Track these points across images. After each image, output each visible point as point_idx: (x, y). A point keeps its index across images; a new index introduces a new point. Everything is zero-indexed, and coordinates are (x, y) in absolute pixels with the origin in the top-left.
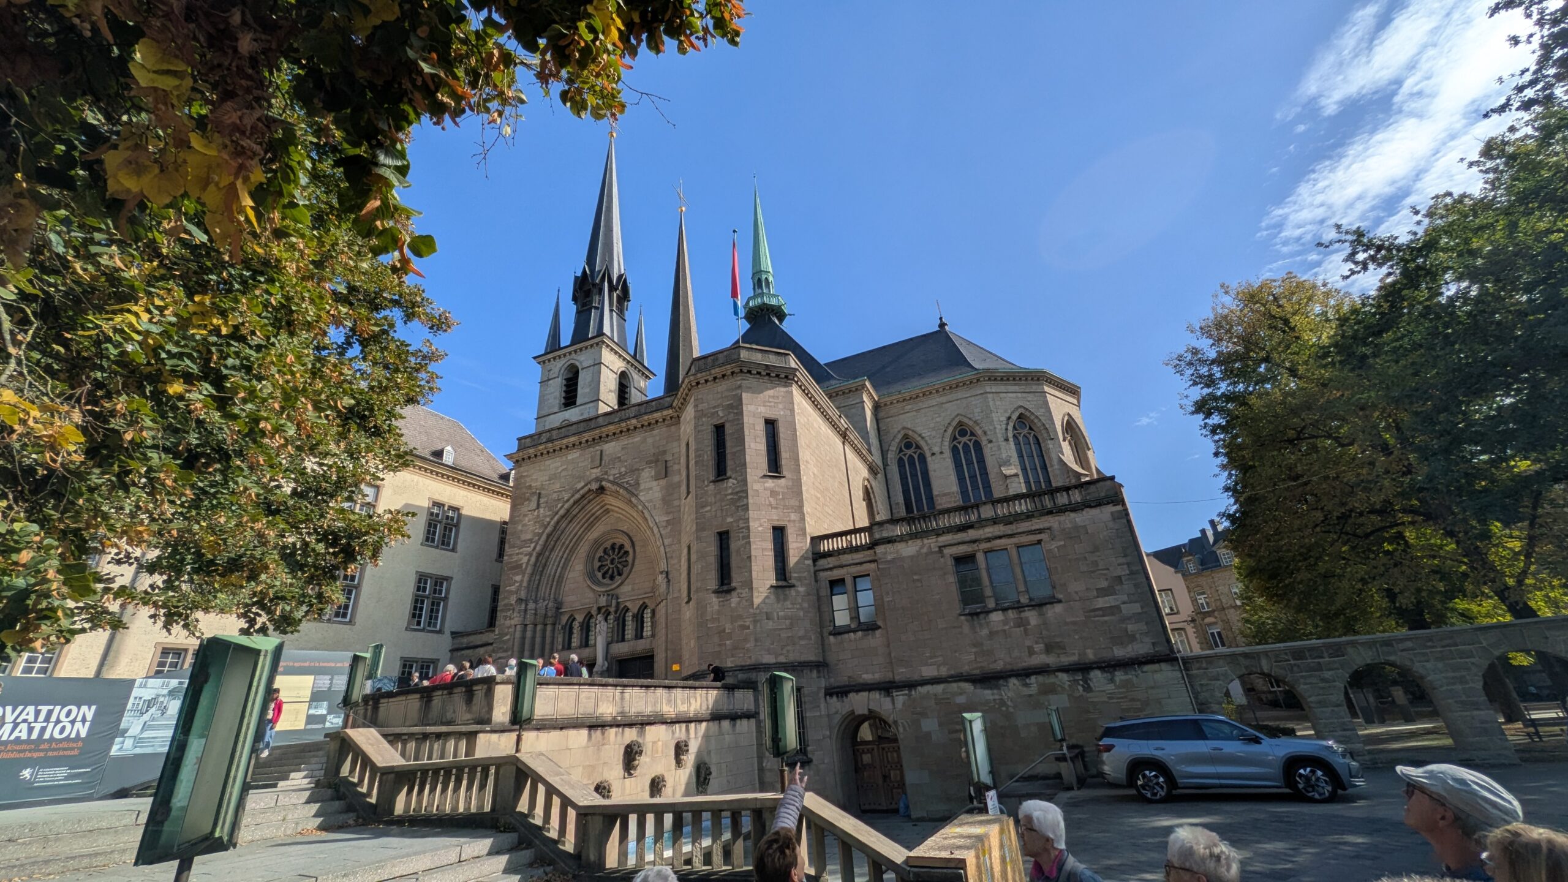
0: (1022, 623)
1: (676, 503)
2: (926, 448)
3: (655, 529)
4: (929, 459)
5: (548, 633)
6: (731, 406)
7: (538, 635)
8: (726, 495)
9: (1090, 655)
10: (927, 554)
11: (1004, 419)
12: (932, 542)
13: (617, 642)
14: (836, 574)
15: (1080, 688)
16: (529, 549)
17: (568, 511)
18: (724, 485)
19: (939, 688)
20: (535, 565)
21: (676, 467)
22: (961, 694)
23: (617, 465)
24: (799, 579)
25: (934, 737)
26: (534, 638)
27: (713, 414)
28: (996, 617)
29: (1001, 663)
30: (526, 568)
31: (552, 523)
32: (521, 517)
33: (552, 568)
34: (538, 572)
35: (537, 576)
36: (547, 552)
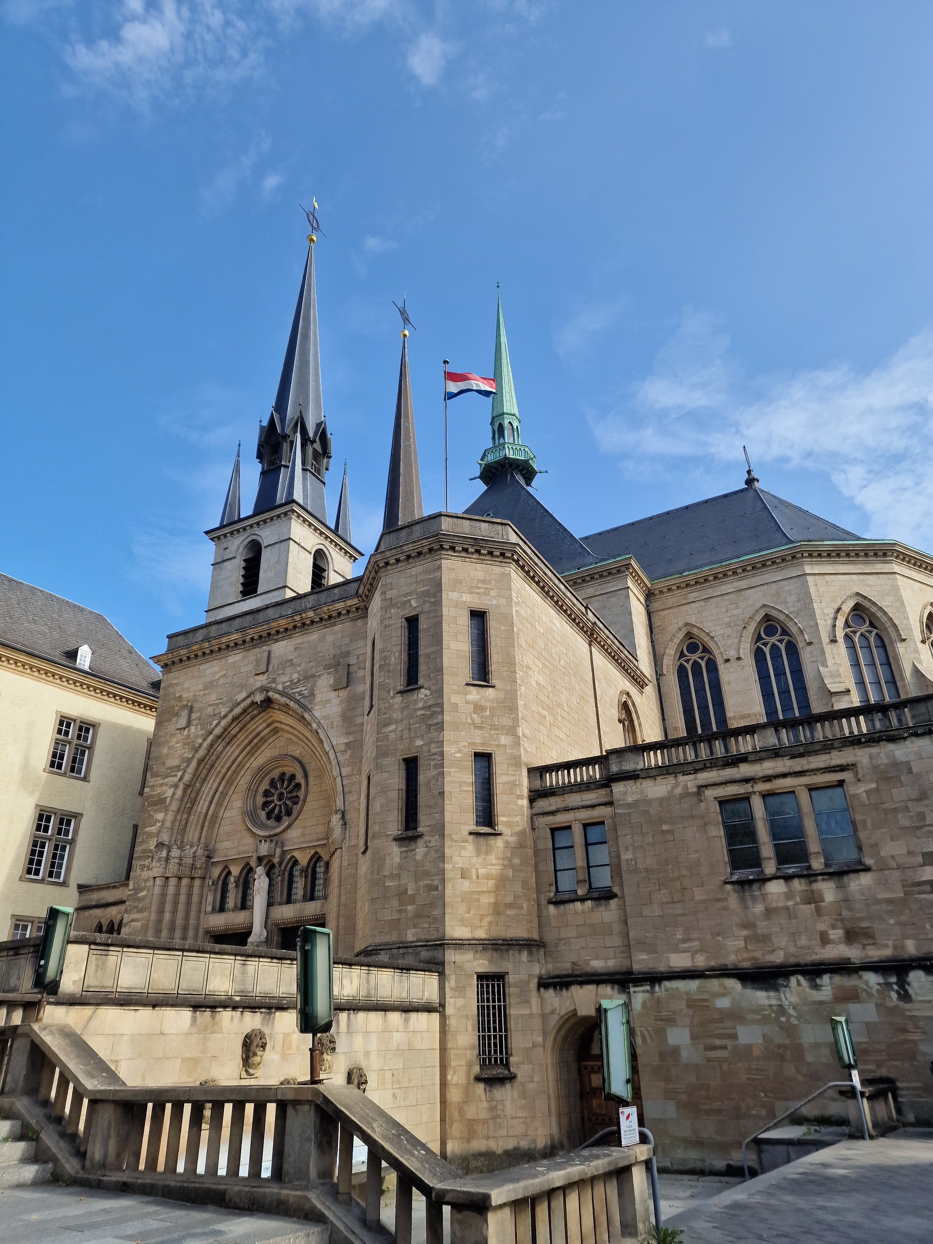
0: (813, 899)
1: (358, 720)
2: (716, 652)
3: (331, 754)
4: (721, 667)
5: (196, 891)
6: (427, 594)
7: (184, 891)
8: (416, 710)
9: (911, 948)
10: (682, 796)
11: (831, 612)
12: (690, 782)
13: (280, 904)
14: (561, 819)
15: (894, 995)
16: (176, 779)
17: (225, 729)
18: (414, 696)
19: (693, 985)
20: (182, 800)
21: (360, 673)
22: (724, 995)
23: (288, 670)
24: (509, 825)
25: (684, 1054)
26: (177, 895)
27: (404, 603)
28: (776, 888)
29: (781, 954)
30: (170, 804)
31: (205, 745)
32: (168, 737)
33: (203, 804)
34: (186, 808)
35: (184, 814)
36: (197, 783)
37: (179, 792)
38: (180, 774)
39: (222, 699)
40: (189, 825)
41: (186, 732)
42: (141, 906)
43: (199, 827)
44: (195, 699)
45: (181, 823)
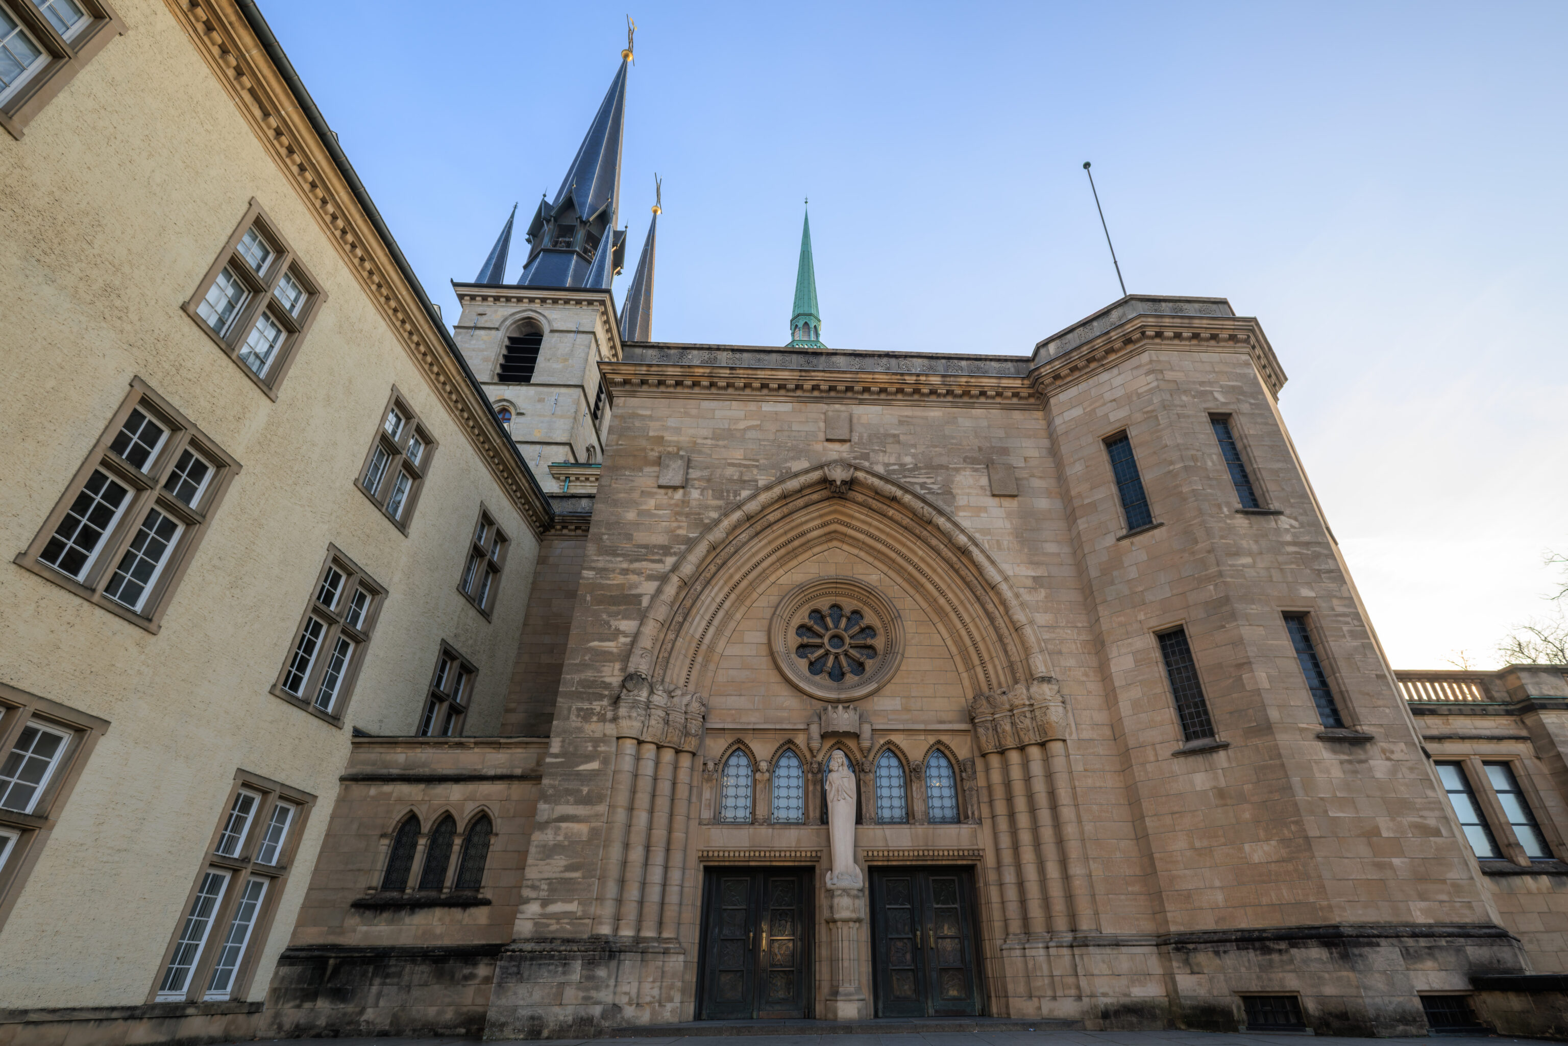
7: (665, 772)
14: (1451, 750)
16: (660, 567)
20: (671, 604)
21: (1037, 483)
23: (892, 448)
26: (655, 778)
30: (650, 607)
31: (726, 523)
32: (636, 495)
33: (699, 624)
34: (674, 623)
35: (669, 632)
36: (698, 583)
37: (670, 590)
38: (670, 561)
39: (757, 461)
40: (674, 654)
41: (679, 494)
42: (585, 790)
43: (688, 661)
44: (694, 447)
45: (664, 647)
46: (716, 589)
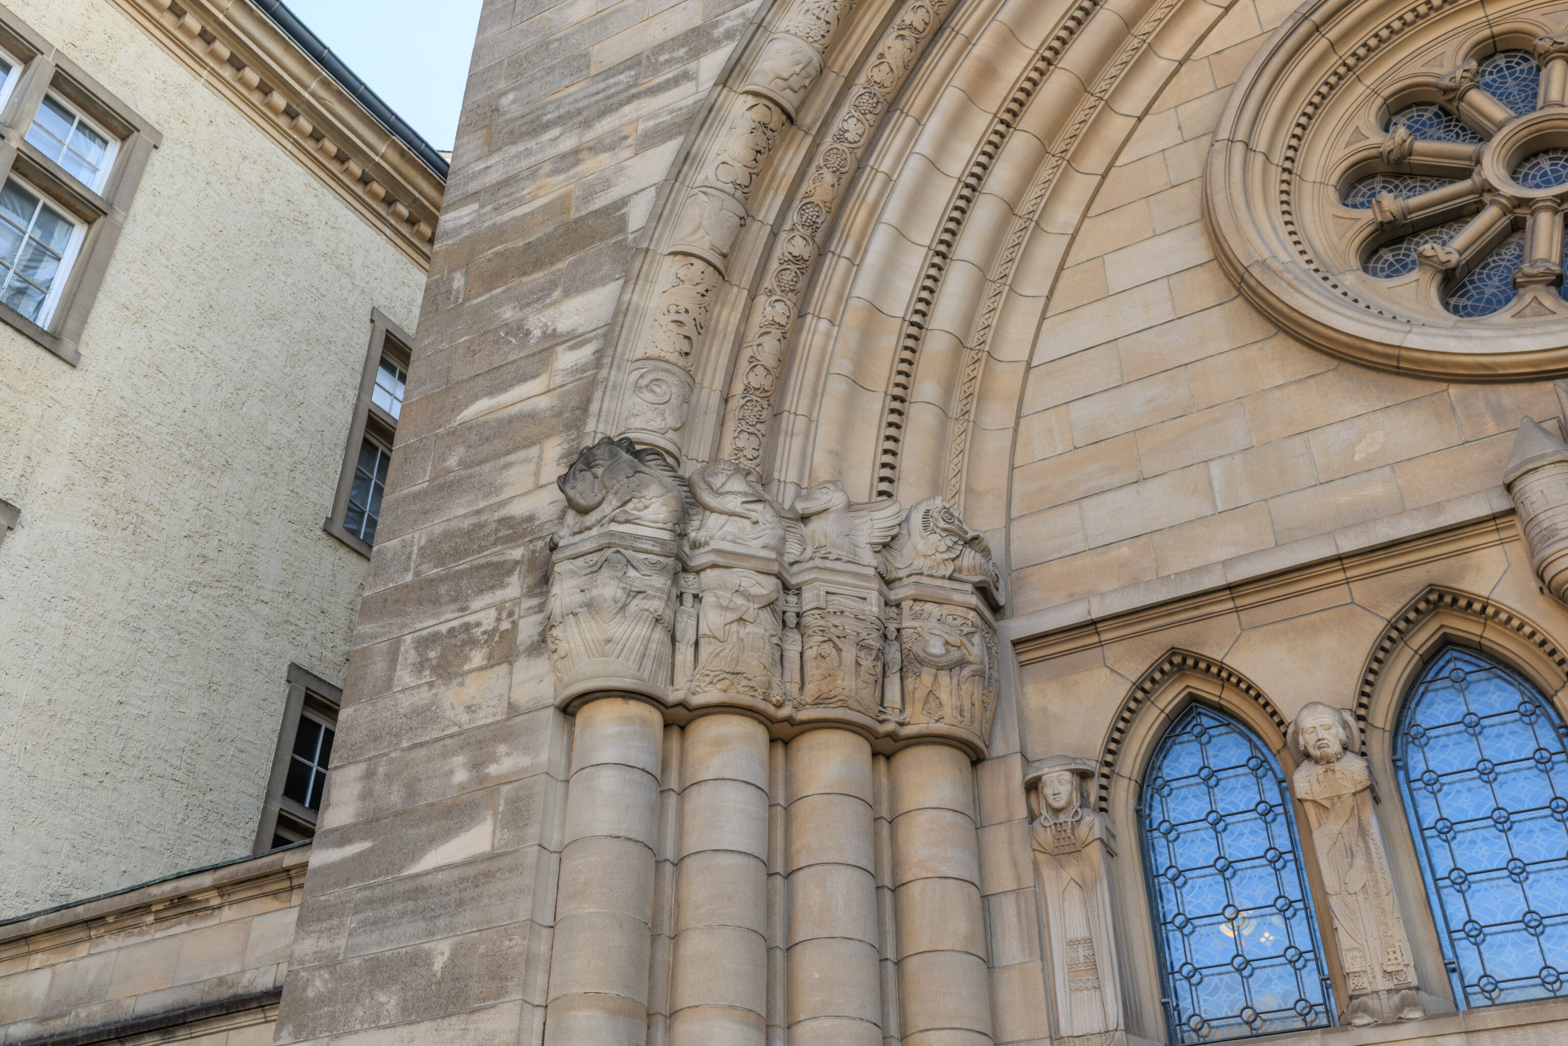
30: (656, 223)
34: (774, 265)
35: (762, 299)
36: (843, 112)
37: (731, 150)
40: (802, 377)
42: (441, 953)
43: (874, 404)
45: (746, 353)
46: (934, 125)
